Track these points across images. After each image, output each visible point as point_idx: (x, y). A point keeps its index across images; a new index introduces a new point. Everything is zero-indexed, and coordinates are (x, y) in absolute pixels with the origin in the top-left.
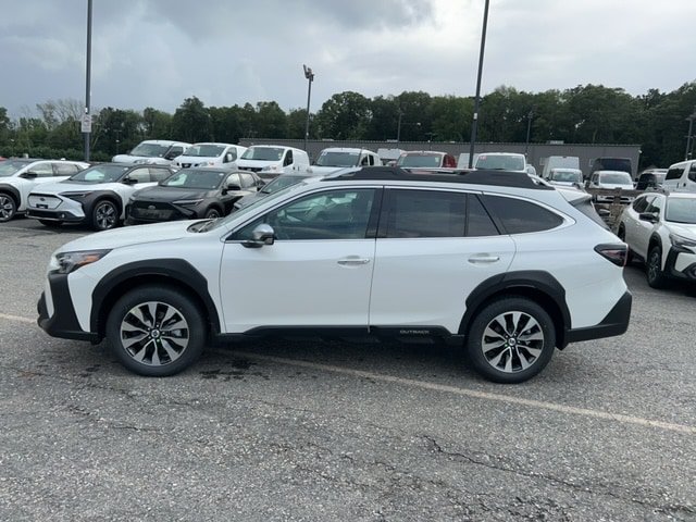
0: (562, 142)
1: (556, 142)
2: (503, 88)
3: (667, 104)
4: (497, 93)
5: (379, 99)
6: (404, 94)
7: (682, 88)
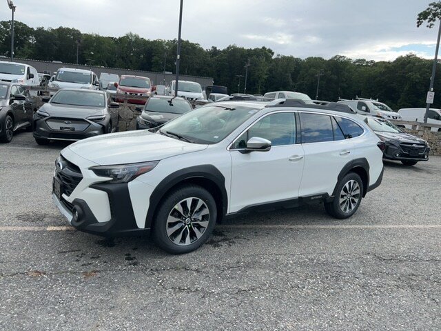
0: (171, 73)
1: (168, 73)
2: (131, 34)
3: (222, 56)
4: (127, 37)
5: (41, 30)
6: (60, 28)
7: (228, 48)
